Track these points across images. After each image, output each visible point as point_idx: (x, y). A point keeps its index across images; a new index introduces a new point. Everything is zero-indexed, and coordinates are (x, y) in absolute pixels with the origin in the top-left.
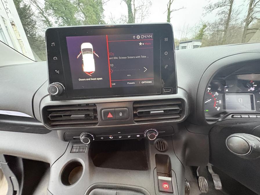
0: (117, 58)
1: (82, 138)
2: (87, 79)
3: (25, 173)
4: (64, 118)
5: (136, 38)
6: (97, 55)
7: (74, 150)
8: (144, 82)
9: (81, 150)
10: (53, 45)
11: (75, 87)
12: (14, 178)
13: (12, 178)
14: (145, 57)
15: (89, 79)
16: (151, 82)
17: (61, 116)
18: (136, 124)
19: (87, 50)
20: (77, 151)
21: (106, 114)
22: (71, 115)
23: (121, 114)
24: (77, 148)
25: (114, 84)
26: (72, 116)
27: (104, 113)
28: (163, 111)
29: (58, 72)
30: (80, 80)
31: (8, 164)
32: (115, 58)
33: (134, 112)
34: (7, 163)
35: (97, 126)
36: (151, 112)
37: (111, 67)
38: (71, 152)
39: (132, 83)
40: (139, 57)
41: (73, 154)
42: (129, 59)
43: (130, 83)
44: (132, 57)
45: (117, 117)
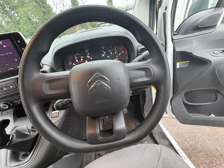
1: (1, 105)
9: (8, 113)
14: (12, 53)
20: (6, 114)
21: (2, 89)
23: (11, 87)
38: (1, 116)
39: (12, 69)
40: (8, 54)
41: (3, 116)
42: (2, 56)
43: (10, 69)
44: (3, 55)
45: (9, 88)
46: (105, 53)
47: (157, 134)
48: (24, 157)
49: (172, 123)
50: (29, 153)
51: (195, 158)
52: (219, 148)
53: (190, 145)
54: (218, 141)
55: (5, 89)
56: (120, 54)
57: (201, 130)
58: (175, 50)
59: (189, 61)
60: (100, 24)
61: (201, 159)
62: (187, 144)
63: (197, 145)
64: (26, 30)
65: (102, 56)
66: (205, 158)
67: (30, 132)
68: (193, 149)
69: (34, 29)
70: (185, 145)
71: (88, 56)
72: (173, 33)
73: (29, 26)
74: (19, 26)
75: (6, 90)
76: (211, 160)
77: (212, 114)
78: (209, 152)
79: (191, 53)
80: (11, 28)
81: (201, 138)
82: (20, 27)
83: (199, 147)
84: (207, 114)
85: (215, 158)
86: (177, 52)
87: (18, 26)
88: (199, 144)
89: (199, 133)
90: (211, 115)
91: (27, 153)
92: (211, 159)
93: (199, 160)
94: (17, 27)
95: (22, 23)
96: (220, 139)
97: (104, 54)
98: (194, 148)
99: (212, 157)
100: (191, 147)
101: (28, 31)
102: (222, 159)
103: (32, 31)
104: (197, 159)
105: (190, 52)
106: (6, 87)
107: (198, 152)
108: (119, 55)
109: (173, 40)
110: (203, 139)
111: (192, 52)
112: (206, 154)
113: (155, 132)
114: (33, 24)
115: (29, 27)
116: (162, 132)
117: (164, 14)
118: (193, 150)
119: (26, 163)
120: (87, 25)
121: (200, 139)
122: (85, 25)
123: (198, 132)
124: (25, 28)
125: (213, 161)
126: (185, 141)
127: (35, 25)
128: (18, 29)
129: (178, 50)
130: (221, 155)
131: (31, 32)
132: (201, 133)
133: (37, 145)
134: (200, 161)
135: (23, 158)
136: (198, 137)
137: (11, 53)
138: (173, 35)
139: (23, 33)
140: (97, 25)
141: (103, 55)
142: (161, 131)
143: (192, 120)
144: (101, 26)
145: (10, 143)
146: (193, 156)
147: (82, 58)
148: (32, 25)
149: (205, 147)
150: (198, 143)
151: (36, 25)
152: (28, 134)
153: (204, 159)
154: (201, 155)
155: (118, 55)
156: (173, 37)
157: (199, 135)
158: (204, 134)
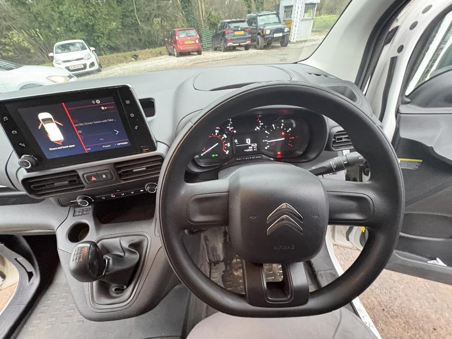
0: (83, 124)
1: (79, 201)
2: (59, 148)
3: (33, 250)
4: (48, 187)
5: (96, 103)
6: (60, 124)
7: (77, 214)
8: (120, 144)
9: (85, 213)
10: (6, 119)
11: (49, 157)
12: (20, 259)
13: (18, 259)
14: (113, 120)
15: (61, 148)
16: (127, 143)
17: (45, 186)
18: (123, 182)
19: (46, 120)
20: (81, 214)
21: (89, 178)
22: (53, 184)
23: (104, 176)
24: (79, 212)
25: (90, 149)
26: (55, 184)
27: (87, 177)
28: (145, 168)
29: (24, 145)
30: (50, 149)
31: (5, 245)
32: (81, 124)
33: (119, 172)
34: (3, 245)
35: (85, 189)
36: (134, 171)
37: (80, 134)
38: (74, 216)
39: (108, 146)
40: (106, 121)
41: (77, 217)
42: (96, 124)
43: (106, 146)
44: (99, 122)
45: (101, 179)
46: (262, 124)
47: (324, 277)
48: (118, 291)
49: (351, 256)
50: (125, 287)
51: (384, 326)
52: (433, 316)
53: (379, 303)
54: (435, 303)
55: (94, 179)
56: (290, 129)
57: (406, 279)
58: (399, 134)
59: (421, 161)
60: (229, 22)
61: (394, 330)
62: (373, 299)
63: (392, 304)
64: (74, 19)
65: (256, 130)
66: (402, 328)
67: (124, 252)
68: (384, 310)
69: (90, 17)
70: (369, 300)
71: (228, 126)
72: (402, 98)
73: (81, 9)
74: (60, 7)
75: (94, 181)
76: (413, 335)
77: (438, 259)
78: (412, 320)
79: (432, 148)
80: (44, 11)
81: (403, 292)
82: (61, 10)
83: (396, 308)
84: (429, 256)
85: (422, 333)
86: (400, 138)
87: (58, 8)
88: (397, 304)
89: (400, 283)
90: (435, 259)
91: (123, 287)
92: (413, 332)
93: (391, 330)
94: (56, 8)
95: (66, 2)
96: (439, 301)
97: (259, 127)
98: (387, 308)
99: (416, 329)
100: (380, 305)
101: (78, 21)
102: (435, 336)
103: (86, 21)
104: (387, 328)
105: (429, 145)
106: (97, 176)
107: (392, 317)
108: (288, 131)
109: (398, 114)
110: (406, 295)
111: (433, 146)
112: (407, 322)
113: (321, 272)
114: (88, 7)
115: (80, 12)
116: (333, 273)
117: (394, 61)
118: (382, 311)
119: (124, 302)
120: (201, 21)
121: (401, 293)
122: (195, 21)
123: (399, 281)
124: (71, 14)
125: (418, 336)
126: (371, 293)
127: (92, 10)
128: (58, 15)
129: (404, 134)
130: (435, 329)
131: (84, 23)
132: (405, 285)
133: (139, 276)
134: (392, 332)
135: (118, 293)
136: (397, 290)
137: (111, 120)
138: (400, 103)
139: (68, 23)
140: (222, 23)
141: (257, 128)
142: (332, 271)
143: (398, 264)
144: (230, 27)
145: (106, 271)
146: (380, 322)
147: (217, 129)
148: (87, 9)
149: (407, 311)
150: (394, 300)
151: (94, 9)
152: (122, 254)
153: (400, 330)
154: (396, 322)
155: (285, 132)
156: (400, 108)
157: (400, 286)
158: (410, 287)
